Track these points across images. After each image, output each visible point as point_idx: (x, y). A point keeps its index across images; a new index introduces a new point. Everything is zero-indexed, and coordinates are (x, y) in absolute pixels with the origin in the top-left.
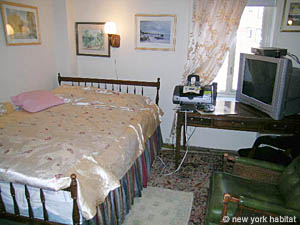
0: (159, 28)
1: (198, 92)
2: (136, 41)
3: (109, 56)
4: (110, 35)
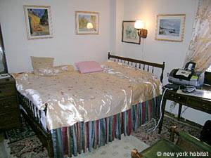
0: (172, 24)
1: (187, 76)
2: (156, 34)
3: (139, 44)
4: (138, 30)
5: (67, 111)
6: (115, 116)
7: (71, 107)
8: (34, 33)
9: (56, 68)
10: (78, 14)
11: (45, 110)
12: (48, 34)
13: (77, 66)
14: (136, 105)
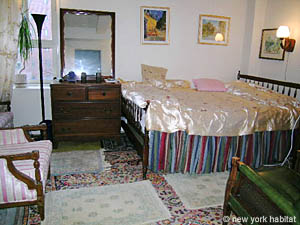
3: (283, 60)
4: (282, 39)
5: (170, 115)
6: (229, 138)
7: (175, 112)
8: (148, 37)
9: (168, 81)
10: (203, 18)
11: (145, 109)
12: (164, 39)
13: (195, 82)
14: (261, 133)
